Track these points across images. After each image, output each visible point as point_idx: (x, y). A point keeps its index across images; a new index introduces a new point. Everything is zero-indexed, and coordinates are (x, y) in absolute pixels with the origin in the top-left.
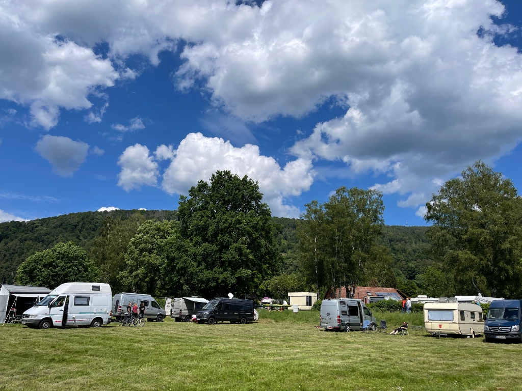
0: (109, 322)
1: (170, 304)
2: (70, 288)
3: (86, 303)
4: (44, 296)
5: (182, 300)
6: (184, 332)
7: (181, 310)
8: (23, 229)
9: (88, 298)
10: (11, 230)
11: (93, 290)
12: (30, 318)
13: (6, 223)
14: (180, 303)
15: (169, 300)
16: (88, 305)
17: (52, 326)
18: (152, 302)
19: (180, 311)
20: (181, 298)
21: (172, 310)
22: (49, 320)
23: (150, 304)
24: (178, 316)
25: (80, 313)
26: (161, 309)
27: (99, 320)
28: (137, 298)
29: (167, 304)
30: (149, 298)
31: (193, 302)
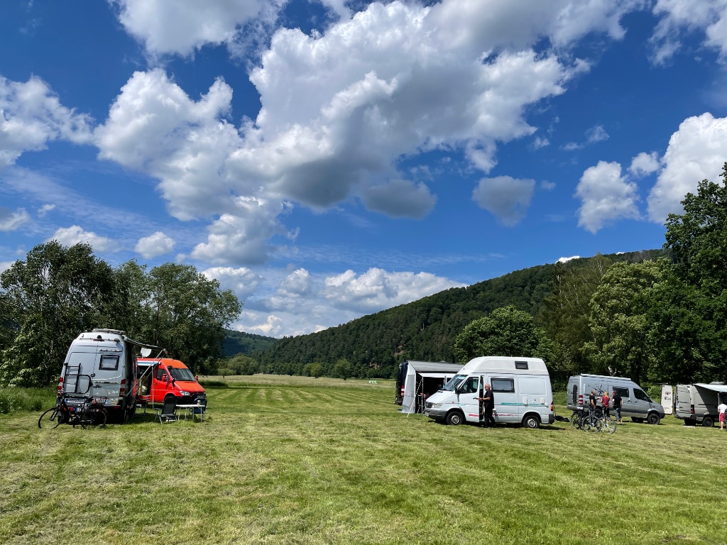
0: (551, 421)
1: (671, 396)
2: (482, 365)
3: (510, 388)
4: (452, 376)
5: (691, 388)
6: (690, 452)
7: (693, 406)
8: (463, 296)
9: (512, 381)
10: (451, 299)
11: (517, 368)
12: (433, 408)
13: (446, 291)
14: (689, 394)
15: (667, 389)
16: (513, 391)
17: (464, 421)
18: (635, 390)
19: (690, 408)
20: (690, 386)
21: (675, 404)
22: (459, 412)
23: (631, 393)
24: (688, 416)
25: (503, 404)
26: (654, 402)
27: (535, 416)
28: (607, 384)
29: (664, 395)
30: (628, 384)
31: (714, 393)
